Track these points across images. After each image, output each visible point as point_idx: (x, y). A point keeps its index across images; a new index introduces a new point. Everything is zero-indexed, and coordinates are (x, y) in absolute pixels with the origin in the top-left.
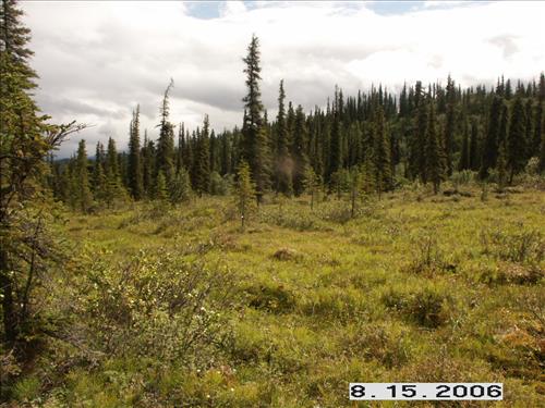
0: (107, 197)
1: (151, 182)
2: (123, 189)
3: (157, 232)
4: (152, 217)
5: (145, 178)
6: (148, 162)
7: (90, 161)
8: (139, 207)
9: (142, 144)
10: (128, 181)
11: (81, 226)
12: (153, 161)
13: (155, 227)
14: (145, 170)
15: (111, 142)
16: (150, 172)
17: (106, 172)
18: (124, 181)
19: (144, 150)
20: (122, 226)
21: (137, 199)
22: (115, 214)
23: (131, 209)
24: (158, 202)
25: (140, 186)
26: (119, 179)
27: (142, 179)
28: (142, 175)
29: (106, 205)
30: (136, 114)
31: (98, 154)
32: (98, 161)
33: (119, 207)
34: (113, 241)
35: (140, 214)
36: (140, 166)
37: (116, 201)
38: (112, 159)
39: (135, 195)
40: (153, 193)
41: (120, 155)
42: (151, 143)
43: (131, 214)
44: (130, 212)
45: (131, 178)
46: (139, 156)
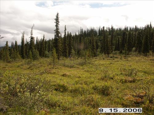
0: (14, 58)
2: (19, 56)
3: (29, 68)
4: (28, 64)
5: (26, 52)
7: (10, 47)
8: (24, 61)
9: (25, 43)
10: (21, 53)
11: (6, 66)
12: (28, 48)
14: (26, 50)
15: (16, 42)
16: (28, 51)
17: (14, 51)
18: (20, 54)
19: (26, 44)
20: (18, 67)
21: (23, 59)
22: (17, 63)
23: (22, 61)
24: (29, 59)
25: (24, 55)
26: (18, 53)
27: (25, 53)
28: (25, 51)
29: (14, 60)
30: (23, 34)
31: (12, 45)
32: (12, 47)
33: (18, 61)
34: (15, 71)
35: (24, 63)
36: (24, 49)
37: (17, 59)
38: (16, 47)
39: (23, 57)
40: (28, 57)
41: (18, 46)
42: (28, 43)
44: (21, 63)
45: (22, 52)
46: (24, 46)
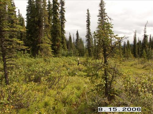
0: (127, 57)
1: (140, 53)
2: (132, 55)
3: (143, 68)
4: (141, 63)
5: (138, 51)
6: (139, 47)
7: (122, 47)
9: (137, 41)
10: (133, 52)
11: (120, 65)
12: (141, 46)
13: (143, 66)
14: (138, 49)
15: (128, 42)
16: (140, 50)
17: (127, 50)
19: (138, 43)
20: (132, 65)
21: (136, 58)
22: (130, 62)
24: (143, 59)
25: (137, 54)
26: (131, 52)
27: (137, 52)
28: (137, 51)
29: (127, 59)
30: (135, 33)
31: (124, 45)
33: (131, 60)
34: (130, 70)
35: (137, 62)
36: (137, 48)
37: (130, 58)
38: (128, 46)
39: (135, 56)
40: (141, 56)
41: (131, 45)
42: (140, 41)
44: (134, 62)
46: (136, 45)
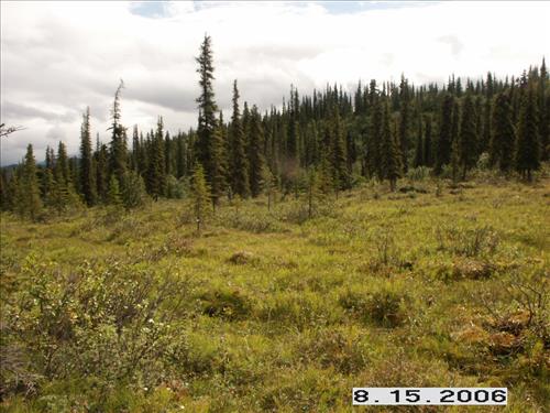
0: (58, 204)
1: (104, 186)
2: (74, 195)
3: (109, 240)
4: (106, 224)
5: (99, 182)
6: (101, 166)
7: (40, 167)
8: (91, 212)
9: (94, 148)
10: (81, 187)
11: (29, 235)
12: (106, 165)
13: (108, 234)
14: (98, 175)
15: (61, 146)
16: (104, 176)
17: (56, 178)
18: (77, 187)
19: (96, 154)
20: (73, 234)
21: (90, 205)
22: (67, 221)
23: (84, 216)
24: (111, 207)
25: (93, 190)
26: (71, 185)
27: (95, 184)
28: (95, 180)
29: (57, 212)
30: (87, 117)
31: (48, 159)
32: (48, 166)
33: (72, 214)
34: (63, 250)
35: (93, 220)
36: (93, 171)
37: (68, 207)
38: (63, 164)
39: (89, 201)
40: (107, 199)
41: (71, 159)
42: (104, 147)
43: (83, 221)
44: (83, 219)
45: (83, 183)
46: (91, 162)
